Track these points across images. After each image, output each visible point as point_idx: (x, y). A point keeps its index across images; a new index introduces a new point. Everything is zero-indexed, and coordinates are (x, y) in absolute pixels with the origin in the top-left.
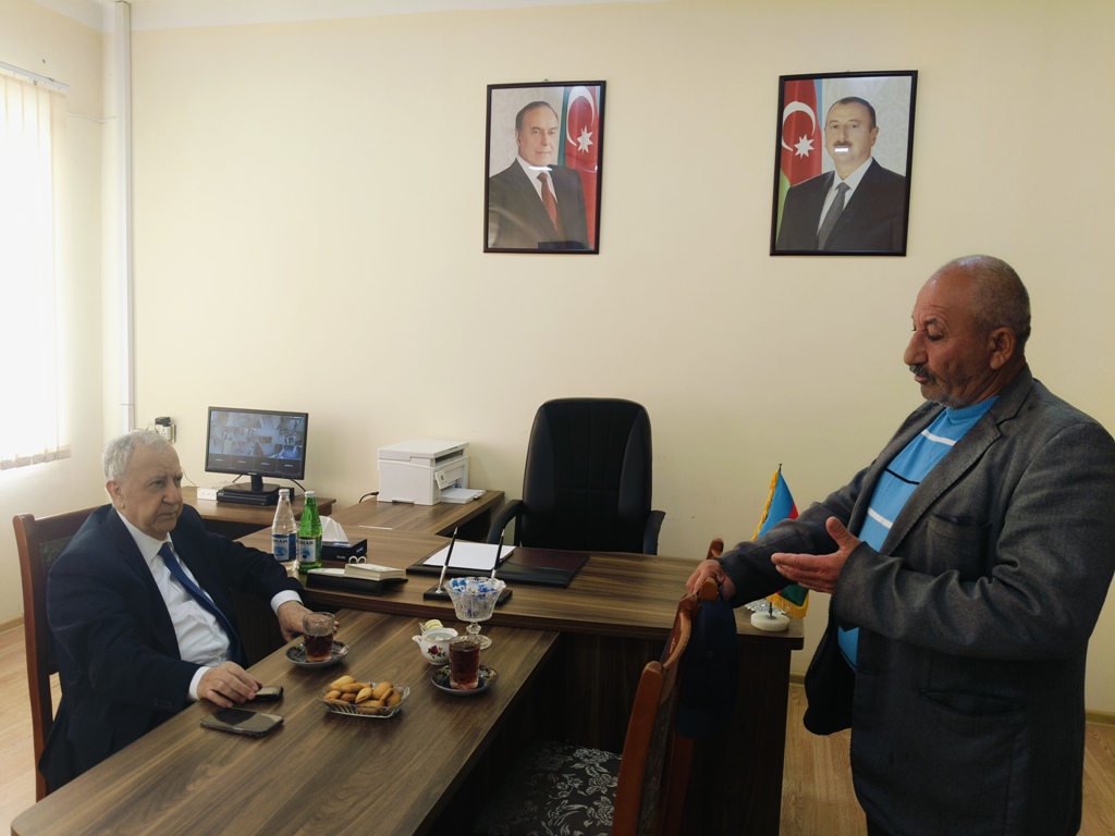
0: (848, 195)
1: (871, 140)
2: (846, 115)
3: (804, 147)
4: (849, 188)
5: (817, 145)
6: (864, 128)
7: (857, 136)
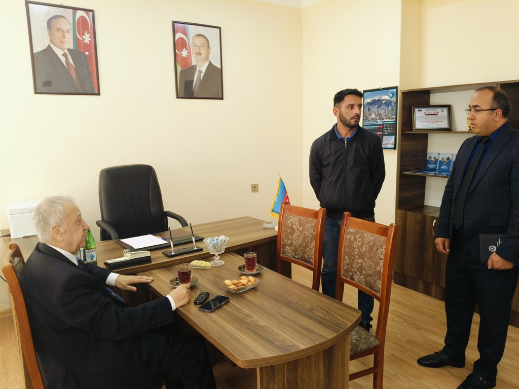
0: (202, 75)
1: (208, 53)
2: (199, 41)
3: (184, 53)
4: (202, 72)
5: (189, 52)
6: (206, 47)
7: (203, 51)
